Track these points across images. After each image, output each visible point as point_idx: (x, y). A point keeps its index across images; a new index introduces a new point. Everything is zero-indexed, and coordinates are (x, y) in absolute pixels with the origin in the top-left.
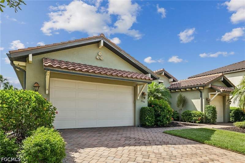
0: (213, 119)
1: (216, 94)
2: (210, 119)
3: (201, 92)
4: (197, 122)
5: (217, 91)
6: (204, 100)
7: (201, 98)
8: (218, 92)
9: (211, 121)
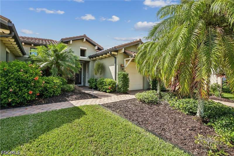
0: (123, 88)
1: (129, 60)
2: (120, 88)
3: (115, 58)
4: (107, 91)
5: (130, 57)
6: (117, 66)
7: (115, 64)
8: (132, 57)
9: (121, 90)
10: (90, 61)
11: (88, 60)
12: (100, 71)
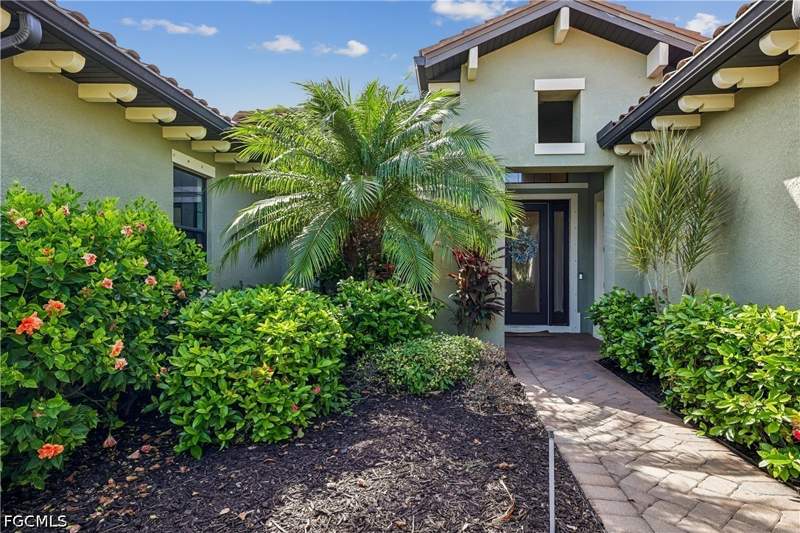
10: (610, 168)
11: (598, 158)
12: (684, 231)
